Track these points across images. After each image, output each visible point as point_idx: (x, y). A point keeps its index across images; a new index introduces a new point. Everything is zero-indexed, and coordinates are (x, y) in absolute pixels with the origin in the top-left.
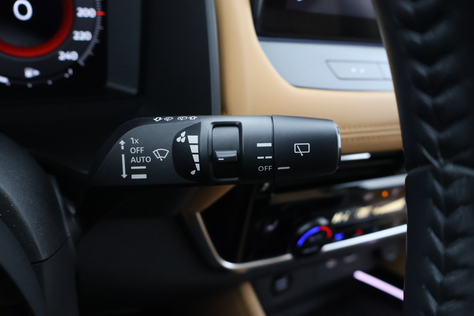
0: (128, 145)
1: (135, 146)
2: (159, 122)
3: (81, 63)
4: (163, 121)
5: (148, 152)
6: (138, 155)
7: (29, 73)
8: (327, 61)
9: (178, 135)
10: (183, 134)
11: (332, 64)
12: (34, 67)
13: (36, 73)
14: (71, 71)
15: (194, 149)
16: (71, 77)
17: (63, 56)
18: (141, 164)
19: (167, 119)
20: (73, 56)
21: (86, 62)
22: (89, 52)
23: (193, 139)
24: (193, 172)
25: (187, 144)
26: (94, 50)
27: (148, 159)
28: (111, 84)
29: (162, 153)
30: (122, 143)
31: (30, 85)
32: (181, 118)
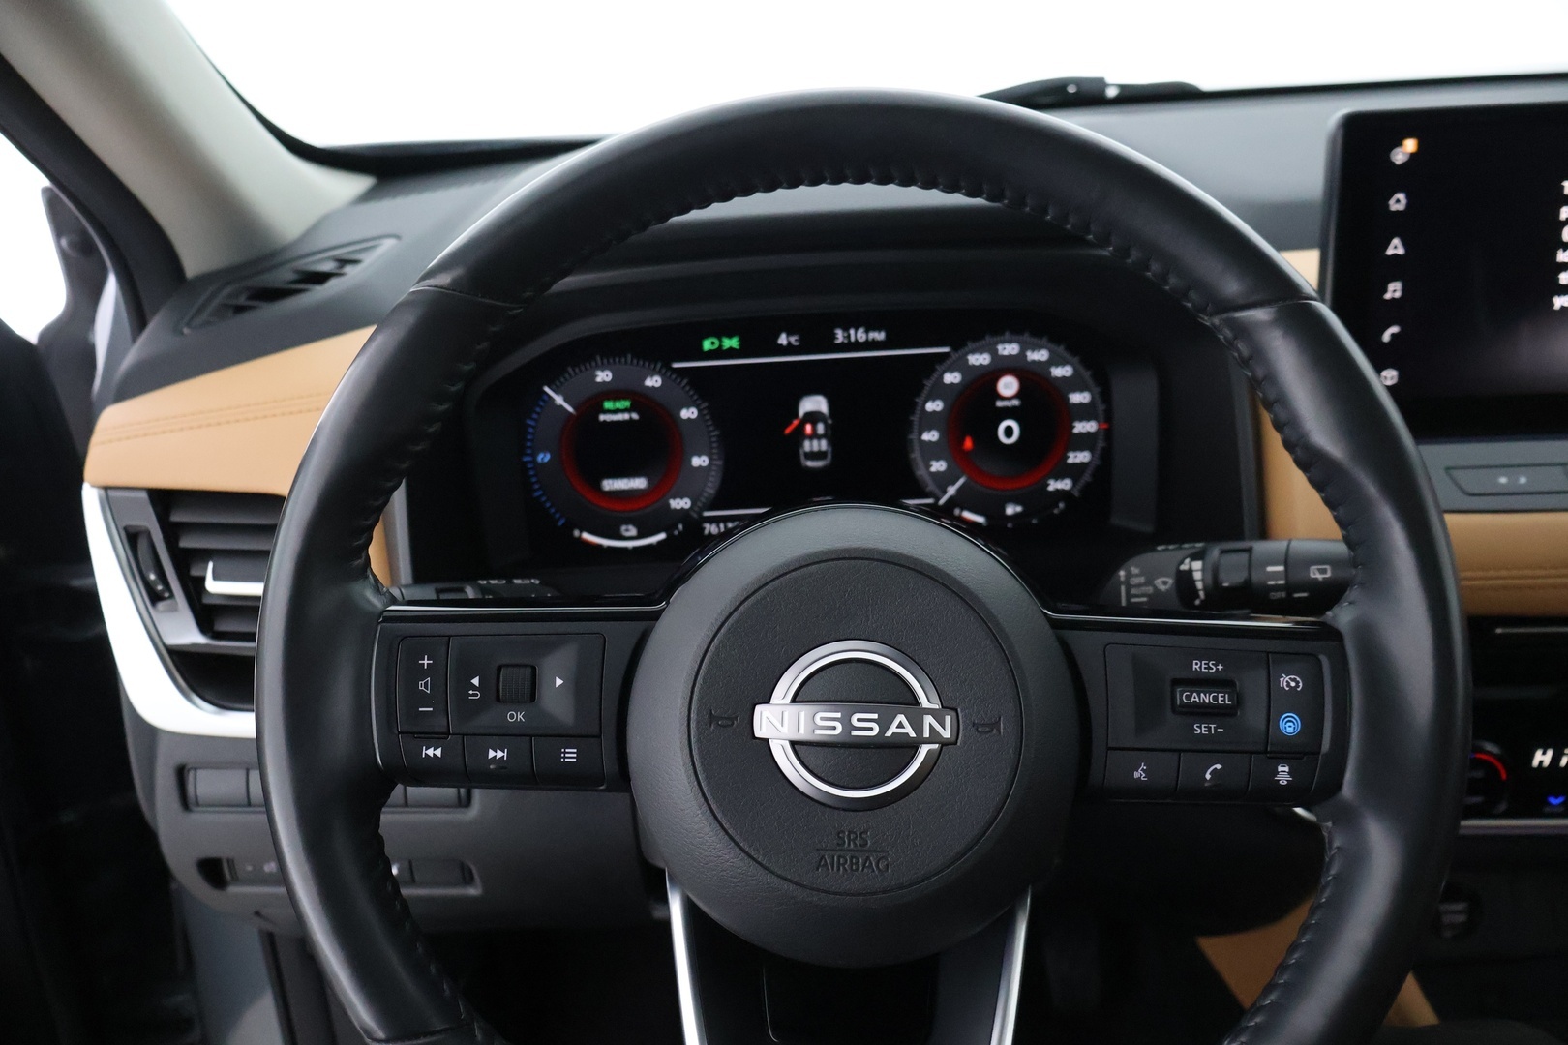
0: (1129, 575)
1: (1137, 575)
2: (1164, 550)
3: (1076, 494)
4: (1167, 549)
5: (1149, 582)
6: (1139, 586)
7: (1011, 510)
8: (1448, 469)
9: (1182, 562)
10: (1187, 561)
11: (1455, 473)
12: (1016, 501)
13: (1019, 509)
14: (1061, 505)
15: (1198, 575)
16: (1062, 512)
17: (1054, 485)
18: (1142, 596)
19: (1171, 547)
20: (1065, 484)
21: (1082, 491)
22: (1087, 477)
23: (1197, 565)
24: (1197, 602)
25: (1190, 571)
26: (1093, 475)
27: (1150, 590)
28: (1116, 520)
29: (1165, 583)
30: (1122, 573)
31: (1009, 525)
32: (1186, 545)
